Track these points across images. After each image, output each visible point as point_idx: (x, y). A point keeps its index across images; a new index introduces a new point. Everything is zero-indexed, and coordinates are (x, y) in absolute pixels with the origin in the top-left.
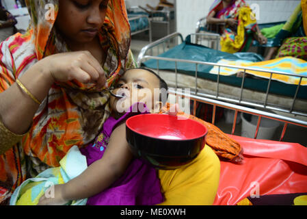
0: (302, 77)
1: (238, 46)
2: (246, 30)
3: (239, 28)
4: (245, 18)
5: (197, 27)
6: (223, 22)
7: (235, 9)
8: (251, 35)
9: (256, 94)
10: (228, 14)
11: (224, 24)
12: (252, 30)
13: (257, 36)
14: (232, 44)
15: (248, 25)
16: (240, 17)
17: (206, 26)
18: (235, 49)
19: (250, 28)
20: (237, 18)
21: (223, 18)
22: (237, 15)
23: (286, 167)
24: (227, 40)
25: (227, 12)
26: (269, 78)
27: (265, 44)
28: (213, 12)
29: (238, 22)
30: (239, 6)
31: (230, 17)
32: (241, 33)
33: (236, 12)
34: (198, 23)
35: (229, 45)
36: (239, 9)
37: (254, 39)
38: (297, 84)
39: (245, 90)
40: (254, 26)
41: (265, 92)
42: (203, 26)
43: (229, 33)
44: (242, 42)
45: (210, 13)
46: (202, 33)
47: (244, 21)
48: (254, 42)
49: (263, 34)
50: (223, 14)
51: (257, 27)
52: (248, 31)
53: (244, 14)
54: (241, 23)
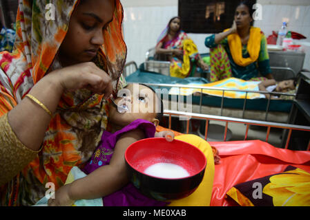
0: (247, 92)
1: (185, 73)
2: (190, 58)
3: (185, 57)
4: (189, 49)
5: (147, 57)
6: (170, 52)
7: (179, 41)
8: (195, 63)
9: (213, 109)
10: (173, 45)
11: (171, 54)
12: (195, 59)
13: (200, 64)
14: (180, 71)
15: (192, 55)
16: (184, 48)
17: (155, 56)
18: (183, 75)
19: (194, 57)
20: (182, 48)
21: (170, 49)
22: (181, 46)
23: (254, 159)
24: (176, 68)
25: (172, 43)
26: (221, 96)
27: (207, 70)
28: (161, 44)
29: (183, 52)
30: (182, 39)
31: (176, 48)
32: (187, 62)
33: (180, 44)
34: (148, 53)
35: (177, 72)
36: (183, 41)
37: (198, 66)
38: (244, 98)
39: (203, 107)
40: (197, 55)
41: (219, 107)
42: (152, 55)
43: (176, 61)
44: (188, 69)
45: (158, 44)
46: (152, 61)
47: (188, 51)
48: (198, 69)
49: (205, 62)
50: (169, 45)
51: (199, 56)
52: (193, 60)
53: (188, 45)
54: (186, 53)
